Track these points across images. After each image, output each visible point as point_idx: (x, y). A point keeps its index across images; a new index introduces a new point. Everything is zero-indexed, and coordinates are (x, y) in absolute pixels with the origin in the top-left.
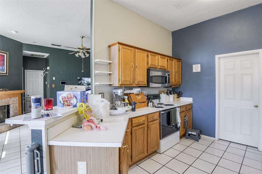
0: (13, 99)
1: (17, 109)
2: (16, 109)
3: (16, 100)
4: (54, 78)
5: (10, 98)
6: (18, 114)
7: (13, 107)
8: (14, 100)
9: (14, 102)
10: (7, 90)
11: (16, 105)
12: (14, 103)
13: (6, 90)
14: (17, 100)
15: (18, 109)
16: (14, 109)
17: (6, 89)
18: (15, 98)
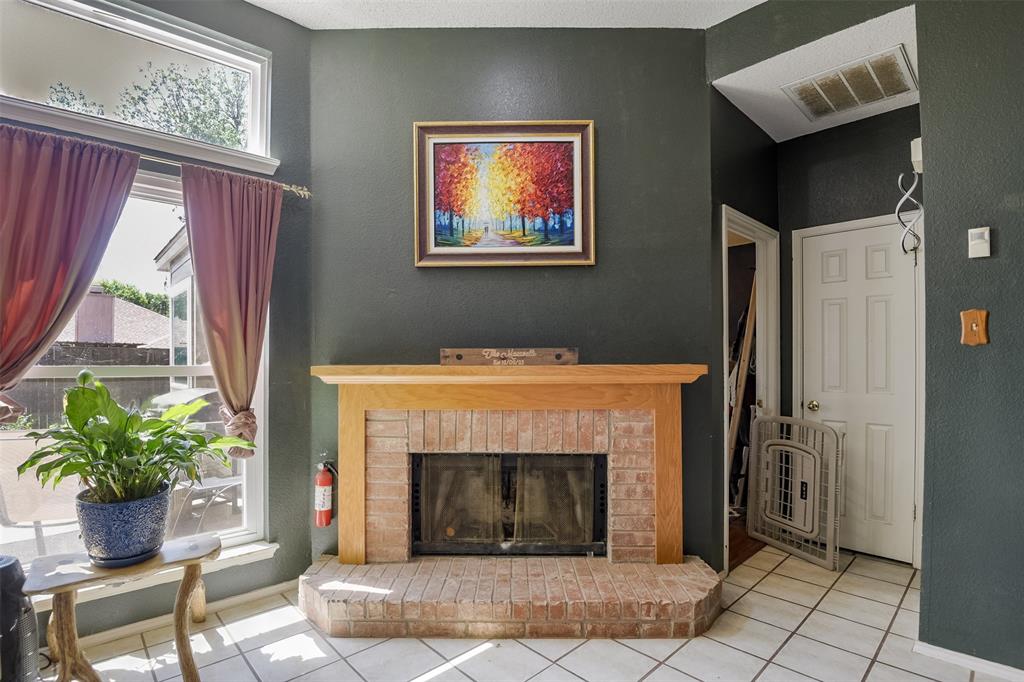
0: (619, 419)
1: (647, 493)
2: (639, 489)
3: (639, 426)
4: (978, 244)
5: (600, 411)
6: (655, 524)
7: (618, 476)
8: (629, 431)
9: (624, 443)
10: (567, 355)
11: (646, 462)
12: (626, 452)
13: (558, 357)
14: (648, 431)
15: (655, 493)
16: (624, 488)
17: (558, 351)
18: (632, 412)
